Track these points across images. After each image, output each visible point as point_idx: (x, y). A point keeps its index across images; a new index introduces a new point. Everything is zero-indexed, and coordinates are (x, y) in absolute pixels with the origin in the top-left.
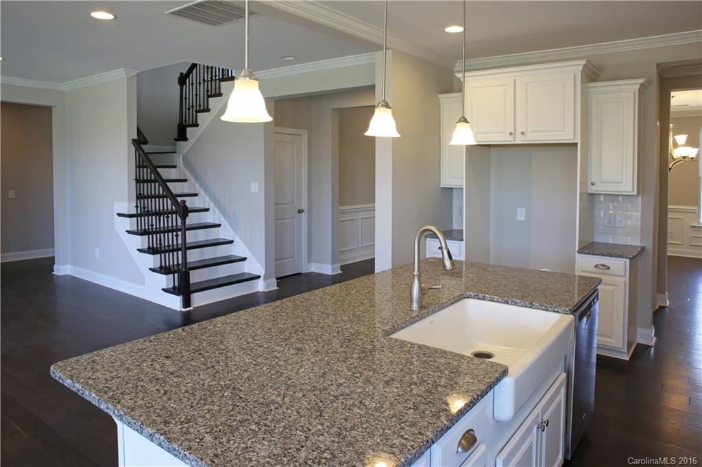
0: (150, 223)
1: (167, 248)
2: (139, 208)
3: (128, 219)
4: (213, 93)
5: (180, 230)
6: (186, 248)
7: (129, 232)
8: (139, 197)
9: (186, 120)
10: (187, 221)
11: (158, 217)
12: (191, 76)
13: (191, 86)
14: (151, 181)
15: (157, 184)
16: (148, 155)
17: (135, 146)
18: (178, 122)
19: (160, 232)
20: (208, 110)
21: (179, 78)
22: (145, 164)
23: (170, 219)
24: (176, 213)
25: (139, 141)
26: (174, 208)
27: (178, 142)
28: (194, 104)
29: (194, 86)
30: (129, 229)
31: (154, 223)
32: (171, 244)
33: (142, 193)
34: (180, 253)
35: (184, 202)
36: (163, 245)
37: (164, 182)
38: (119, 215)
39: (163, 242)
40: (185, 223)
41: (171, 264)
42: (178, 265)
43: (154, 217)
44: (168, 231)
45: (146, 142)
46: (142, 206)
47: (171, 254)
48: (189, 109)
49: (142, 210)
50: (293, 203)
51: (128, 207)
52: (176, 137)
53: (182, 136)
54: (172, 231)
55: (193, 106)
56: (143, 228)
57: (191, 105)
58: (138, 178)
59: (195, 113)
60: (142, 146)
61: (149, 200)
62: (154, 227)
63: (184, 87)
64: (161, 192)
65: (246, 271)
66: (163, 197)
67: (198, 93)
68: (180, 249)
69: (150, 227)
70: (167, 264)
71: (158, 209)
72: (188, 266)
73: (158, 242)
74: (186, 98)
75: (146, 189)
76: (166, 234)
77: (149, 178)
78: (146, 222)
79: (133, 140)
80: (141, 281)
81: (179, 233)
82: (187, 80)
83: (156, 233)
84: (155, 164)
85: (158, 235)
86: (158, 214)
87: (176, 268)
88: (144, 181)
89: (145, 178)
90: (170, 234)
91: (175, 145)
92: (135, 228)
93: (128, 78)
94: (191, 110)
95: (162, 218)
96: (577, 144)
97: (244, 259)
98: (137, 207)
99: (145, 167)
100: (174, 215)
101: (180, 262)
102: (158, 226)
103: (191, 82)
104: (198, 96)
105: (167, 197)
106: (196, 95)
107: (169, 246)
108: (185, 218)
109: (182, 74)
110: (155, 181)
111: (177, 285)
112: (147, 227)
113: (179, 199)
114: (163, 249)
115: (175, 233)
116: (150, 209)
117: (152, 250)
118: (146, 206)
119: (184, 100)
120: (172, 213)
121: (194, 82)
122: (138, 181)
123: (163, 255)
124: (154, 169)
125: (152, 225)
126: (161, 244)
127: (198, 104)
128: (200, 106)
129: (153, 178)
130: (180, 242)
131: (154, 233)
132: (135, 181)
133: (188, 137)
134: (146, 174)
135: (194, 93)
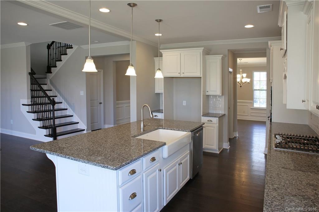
0: (38, 108)
1: (46, 118)
2: (32, 102)
3: (28, 106)
4: (63, 53)
5: (52, 111)
6: (54, 118)
7: (28, 112)
8: (33, 97)
9: (51, 64)
10: (55, 107)
11: (41, 106)
12: (53, 45)
13: (53, 50)
14: (38, 90)
15: (41, 92)
16: (37, 79)
17: (30, 75)
18: (47, 65)
19: (43, 112)
20: (61, 60)
21: (47, 46)
22: (35, 83)
23: (47, 106)
24: (50, 104)
25: (32, 74)
26: (49, 101)
27: (47, 74)
28: (55, 58)
29: (54, 50)
30: (28, 111)
31: (40, 108)
32: (48, 116)
33: (34, 95)
34: (52, 120)
35: (53, 99)
36: (44, 117)
37: (44, 91)
38: (23, 105)
39: (44, 116)
40: (54, 108)
41: (48, 125)
42: (51, 125)
43: (40, 106)
44: (46, 111)
45: (35, 74)
46: (34, 101)
47: (48, 121)
48: (52, 60)
49: (34, 102)
50: (97, 100)
51: (28, 101)
52: (46, 72)
53: (49, 71)
54: (48, 111)
55: (54, 59)
56: (34, 110)
57: (53, 58)
58: (32, 89)
59: (55, 61)
60: (33, 75)
61: (37, 98)
62: (40, 110)
63: (50, 50)
64: (43, 95)
65: (79, 128)
66: (44, 97)
67: (56, 53)
68: (52, 119)
69: (38, 110)
70: (46, 125)
71: (41, 102)
72: (56, 126)
73: (42, 116)
74: (51, 55)
75: (36, 94)
76: (46, 113)
77: (37, 89)
78: (36, 108)
79: (29, 73)
80: (34, 132)
81: (52, 112)
82: (51, 47)
83: (41, 112)
84: (40, 83)
85: (42, 113)
86: (42, 104)
87: (50, 126)
88: (35, 90)
89: (35, 89)
90: (47, 113)
91: (46, 75)
92: (31, 110)
93: (26, 46)
94: (53, 60)
95: (43, 106)
96: (201, 77)
97: (78, 123)
98: (31, 101)
99: (35, 84)
100: (49, 105)
101: (52, 124)
102: (42, 109)
103: (53, 48)
104: (56, 54)
105: (45, 97)
106: (55, 54)
107: (47, 117)
108: (54, 106)
109: (48, 44)
110: (40, 90)
111: (50, 133)
112: (36, 110)
113: (51, 98)
114: (44, 119)
115: (49, 112)
116: (38, 102)
117: (38, 119)
118: (36, 101)
119: (50, 56)
120: (48, 104)
121: (54, 48)
122: (32, 90)
123: (44, 121)
124: (39, 85)
125: (39, 109)
126: (43, 117)
127: (56, 57)
128: (57, 58)
129: (39, 89)
130: (52, 116)
131: (40, 112)
132: (30, 90)
133: (52, 72)
134: (36, 87)
135: (55, 53)
